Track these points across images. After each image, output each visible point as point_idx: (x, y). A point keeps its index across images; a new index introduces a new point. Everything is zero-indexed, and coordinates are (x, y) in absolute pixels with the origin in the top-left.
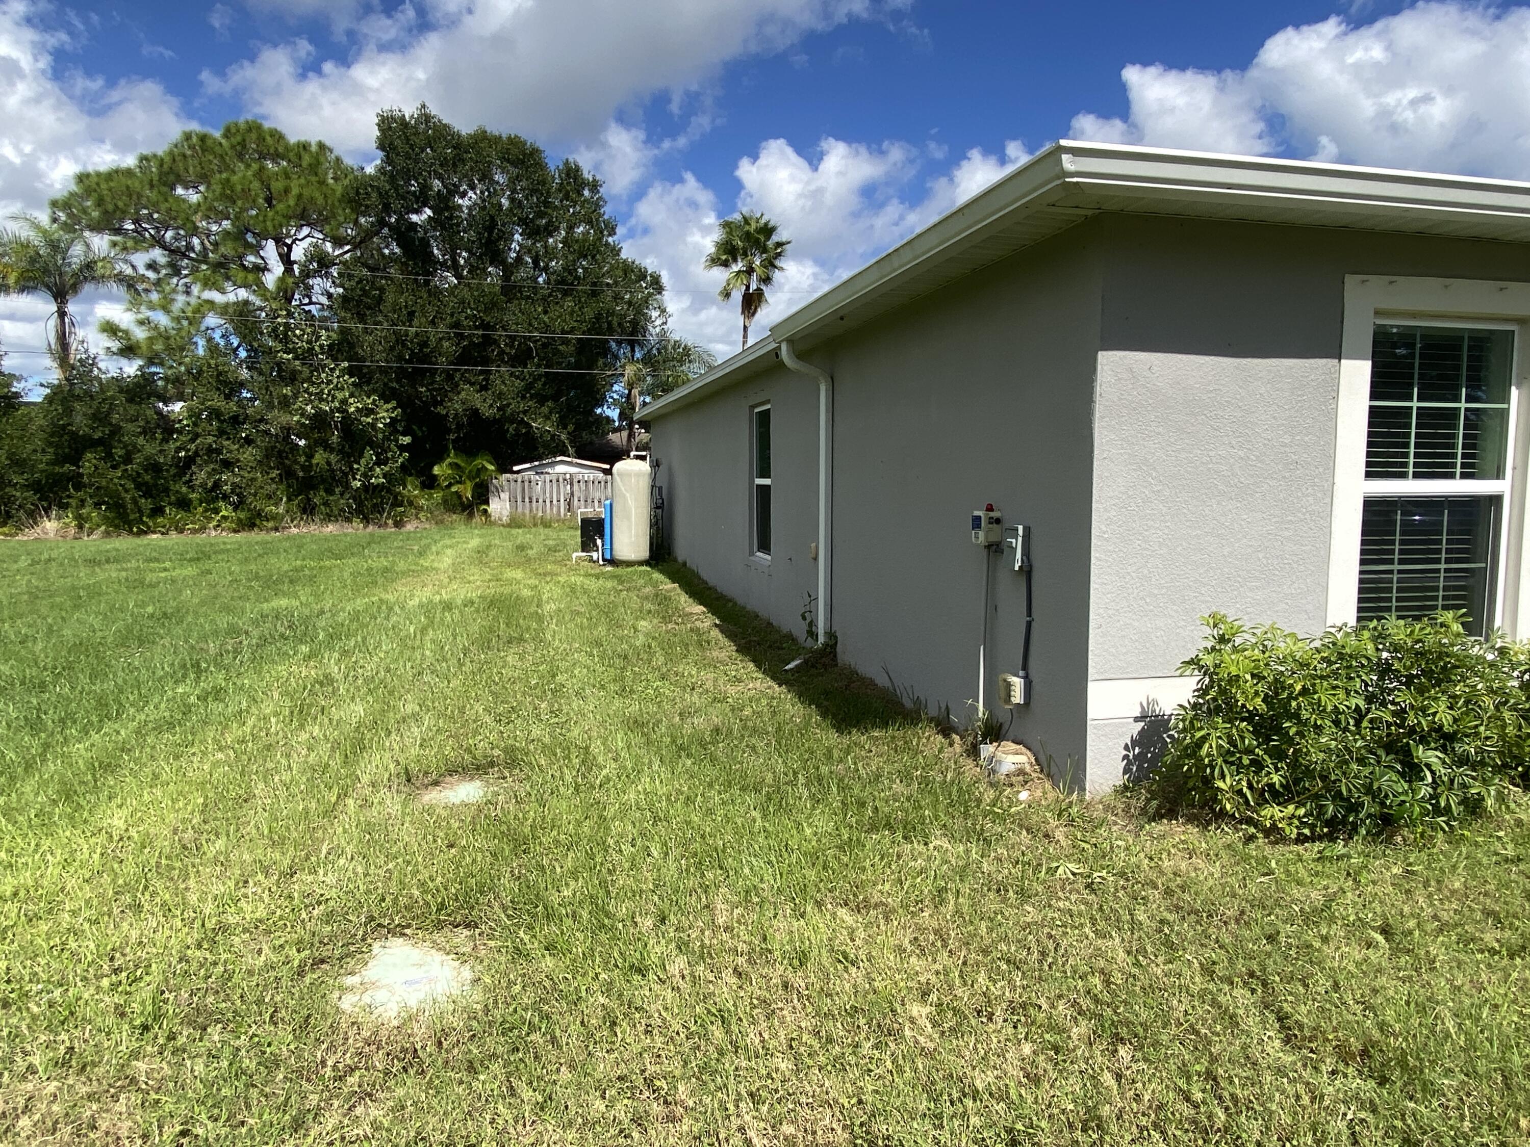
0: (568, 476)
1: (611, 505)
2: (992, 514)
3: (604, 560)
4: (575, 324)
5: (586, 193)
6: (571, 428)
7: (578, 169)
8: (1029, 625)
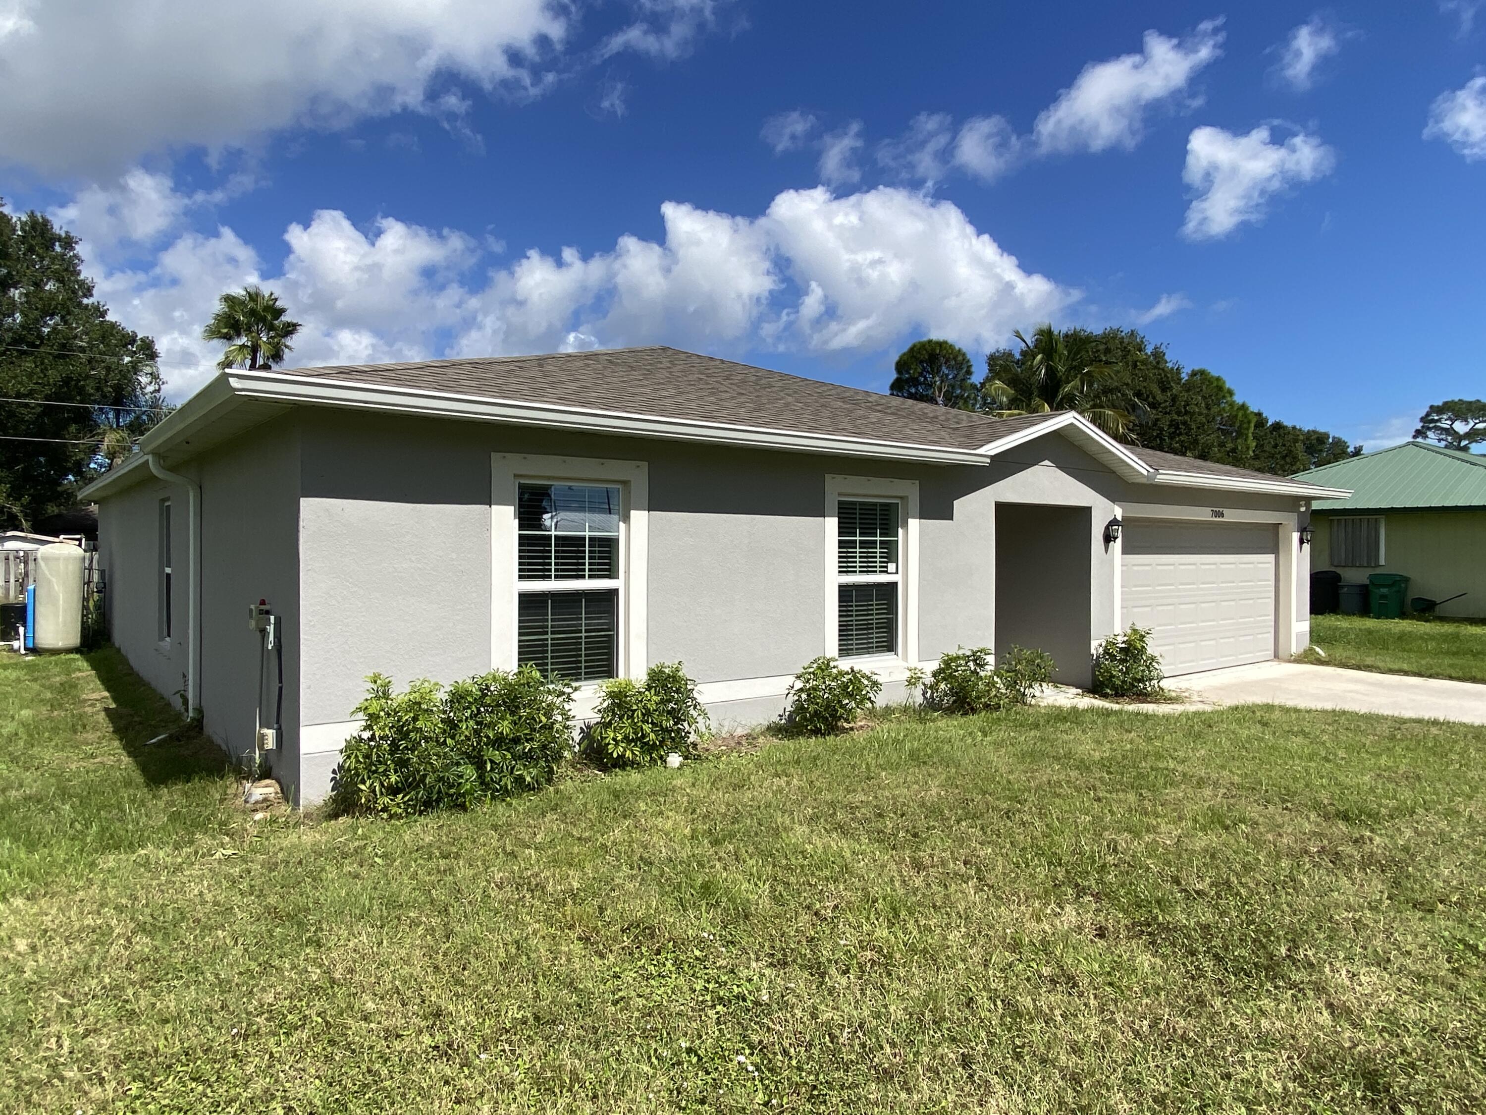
0: (22, 554)
1: (34, 590)
2: (262, 607)
3: (26, 649)
4: (36, 387)
5: (58, 248)
6: (26, 499)
7: (46, 223)
8: (281, 689)
